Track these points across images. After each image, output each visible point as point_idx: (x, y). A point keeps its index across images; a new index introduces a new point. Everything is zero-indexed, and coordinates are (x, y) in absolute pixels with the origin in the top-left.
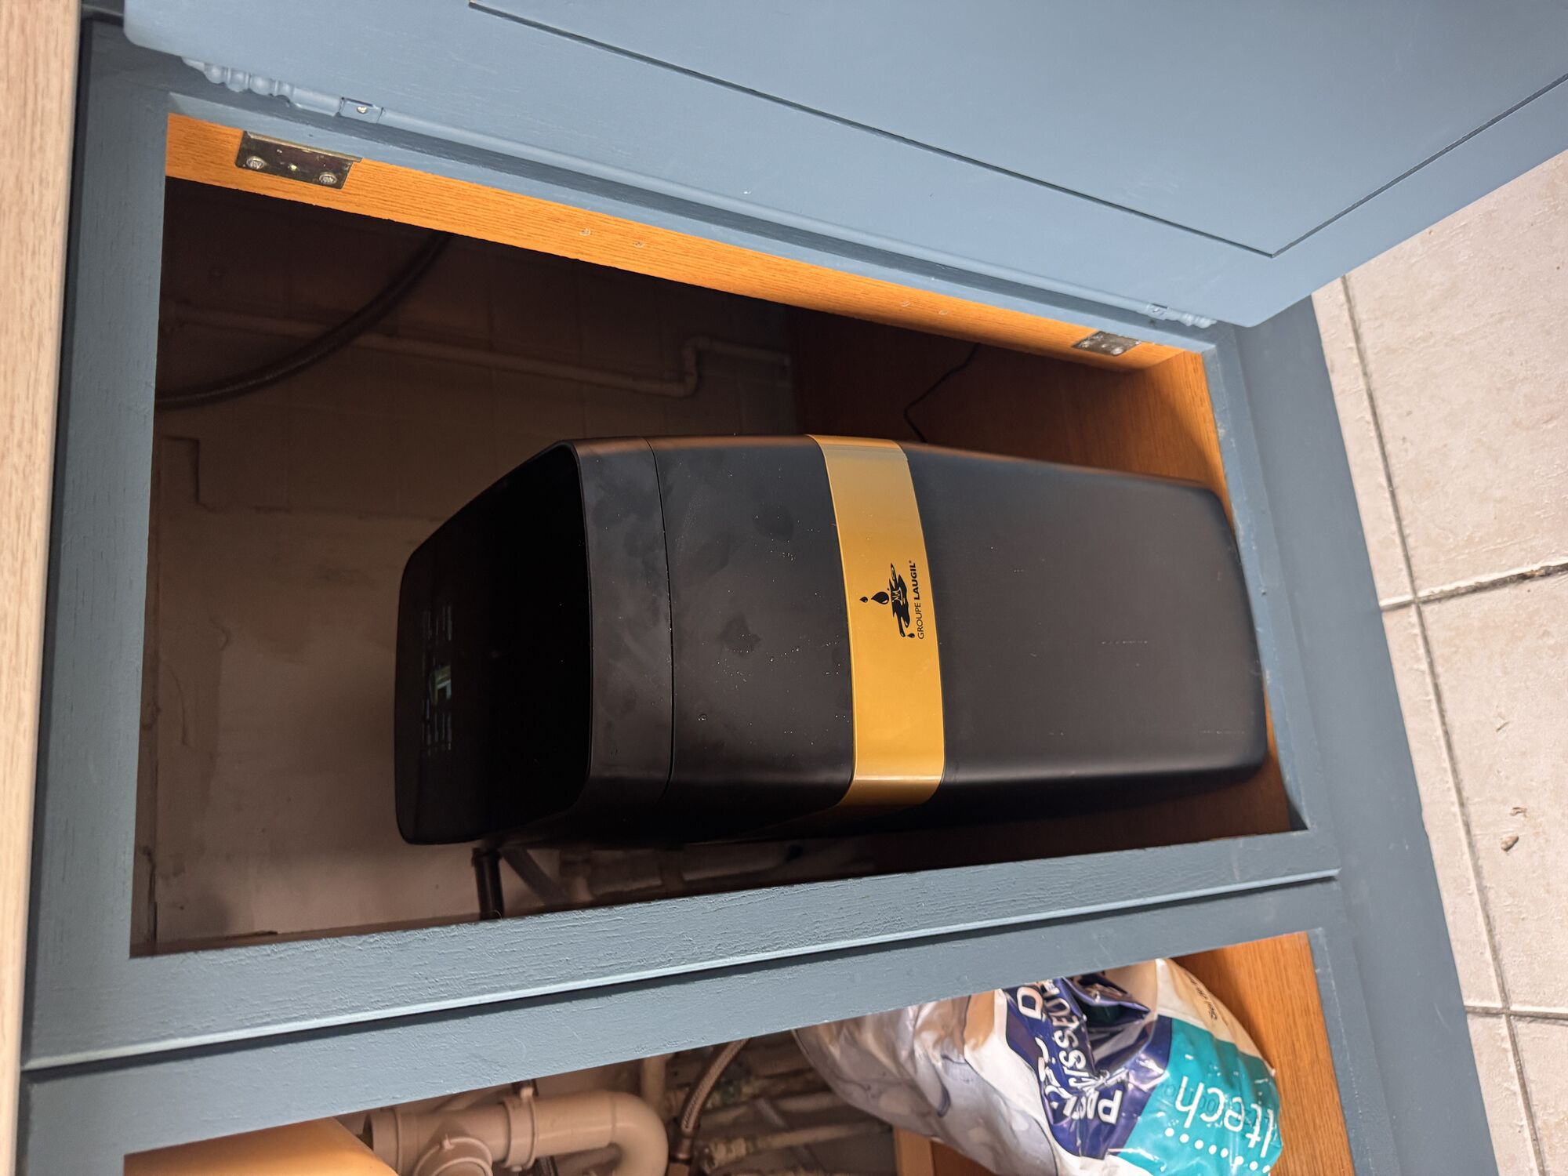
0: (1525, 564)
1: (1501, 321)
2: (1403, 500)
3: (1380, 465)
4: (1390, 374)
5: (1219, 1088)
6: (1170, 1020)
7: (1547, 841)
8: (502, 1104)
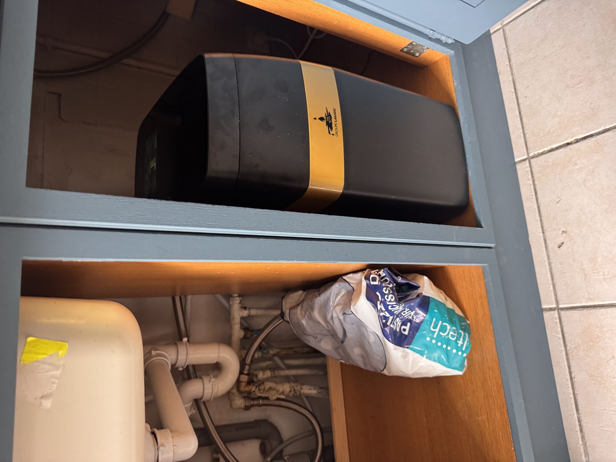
0: (569, 139)
1: (562, 48)
2: (524, 120)
3: (517, 108)
4: (521, 73)
5: (447, 323)
6: (429, 297)
7: (574, 242)
8: (176, 344)
